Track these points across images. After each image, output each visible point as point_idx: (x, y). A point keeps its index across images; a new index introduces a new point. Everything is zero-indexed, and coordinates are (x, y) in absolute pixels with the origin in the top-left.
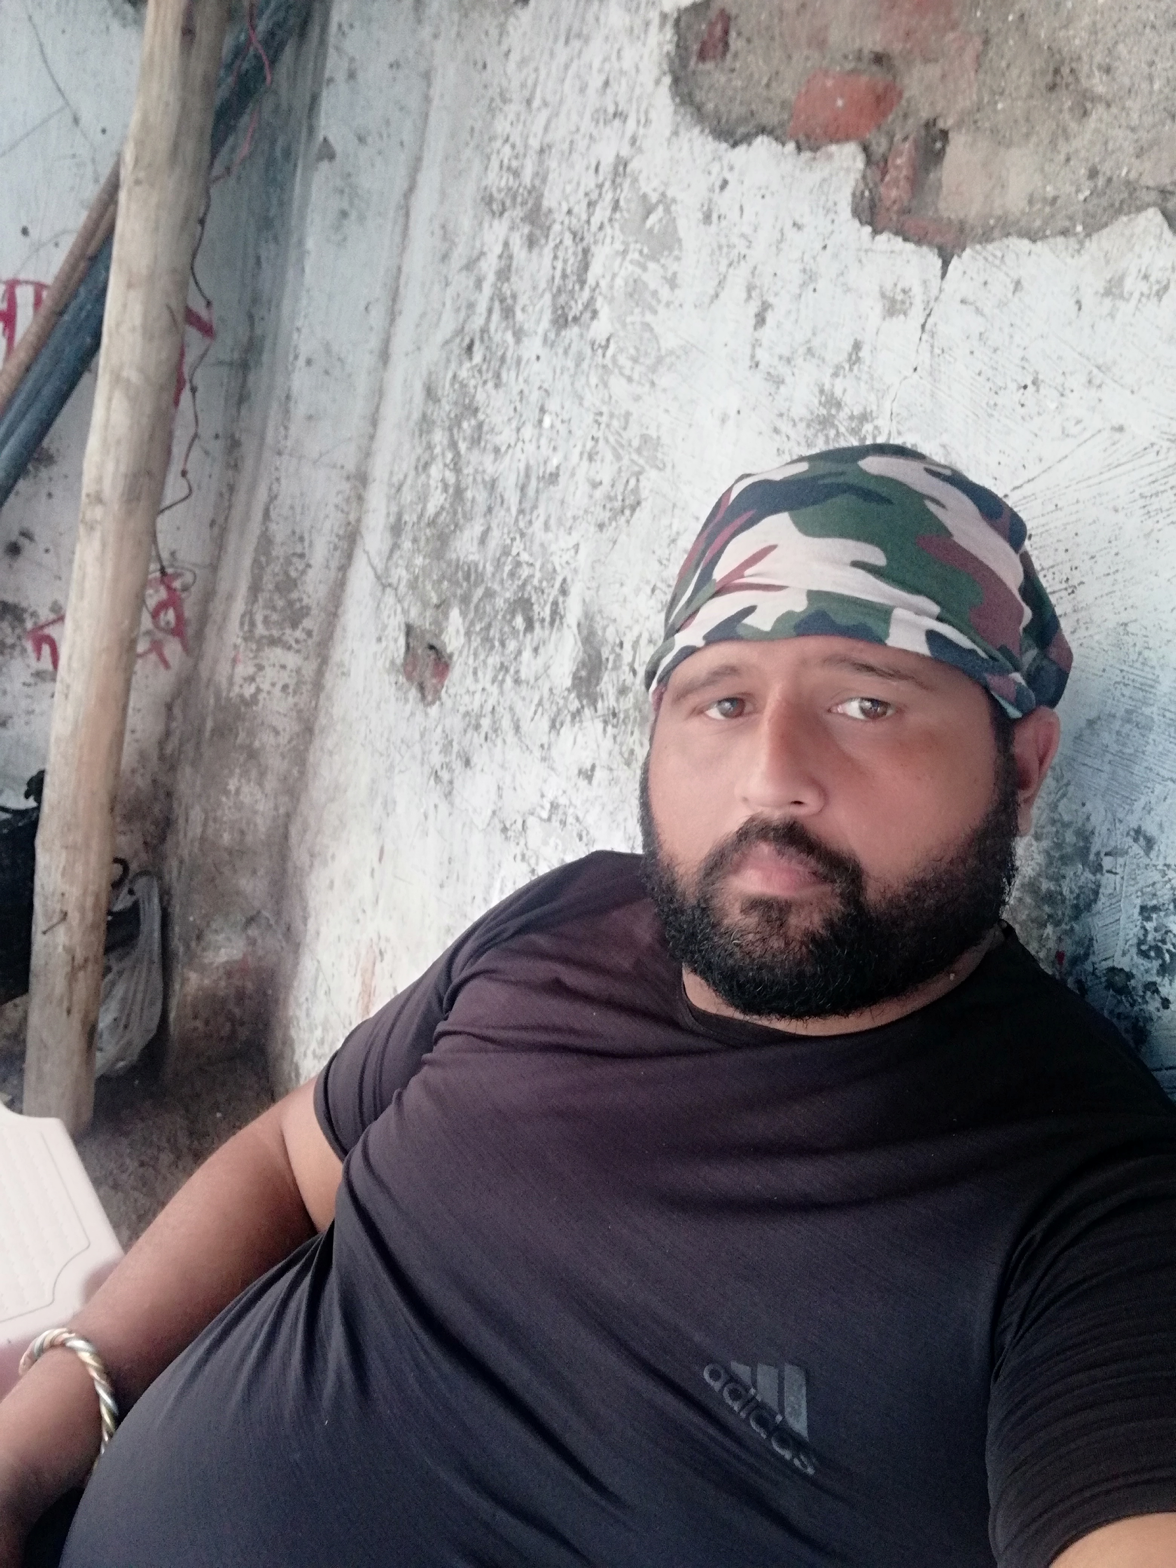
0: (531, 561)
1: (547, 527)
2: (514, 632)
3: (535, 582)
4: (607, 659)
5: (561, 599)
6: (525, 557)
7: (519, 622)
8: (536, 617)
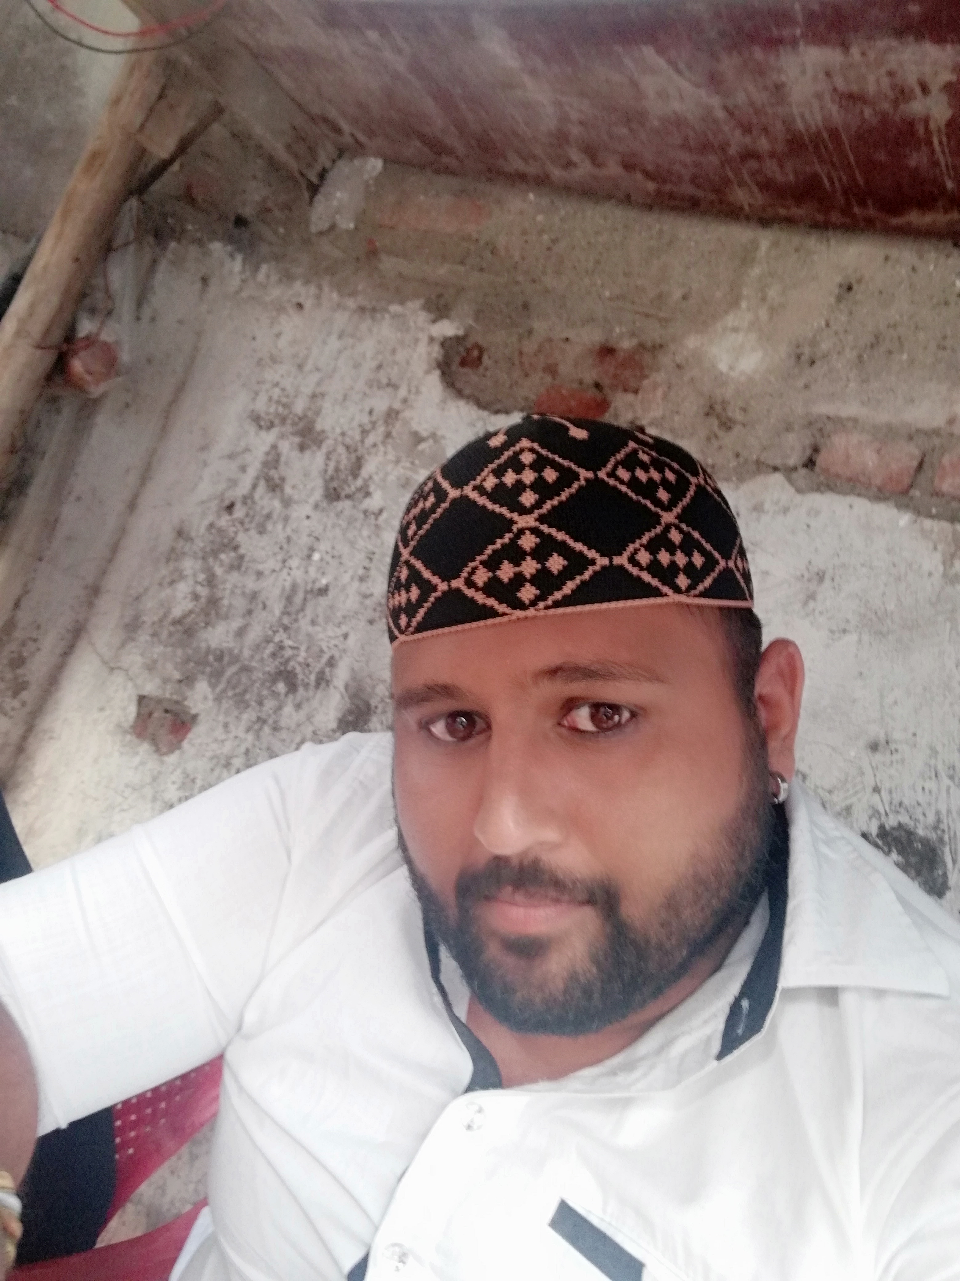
0: (295, 645)
1: (313, 623)
2: (275, 694)
3: (300, 659)
4: (376, 707)
5: (327, 670)
6: (288, 643)
7: (281, 687)
8: (299, 682)
